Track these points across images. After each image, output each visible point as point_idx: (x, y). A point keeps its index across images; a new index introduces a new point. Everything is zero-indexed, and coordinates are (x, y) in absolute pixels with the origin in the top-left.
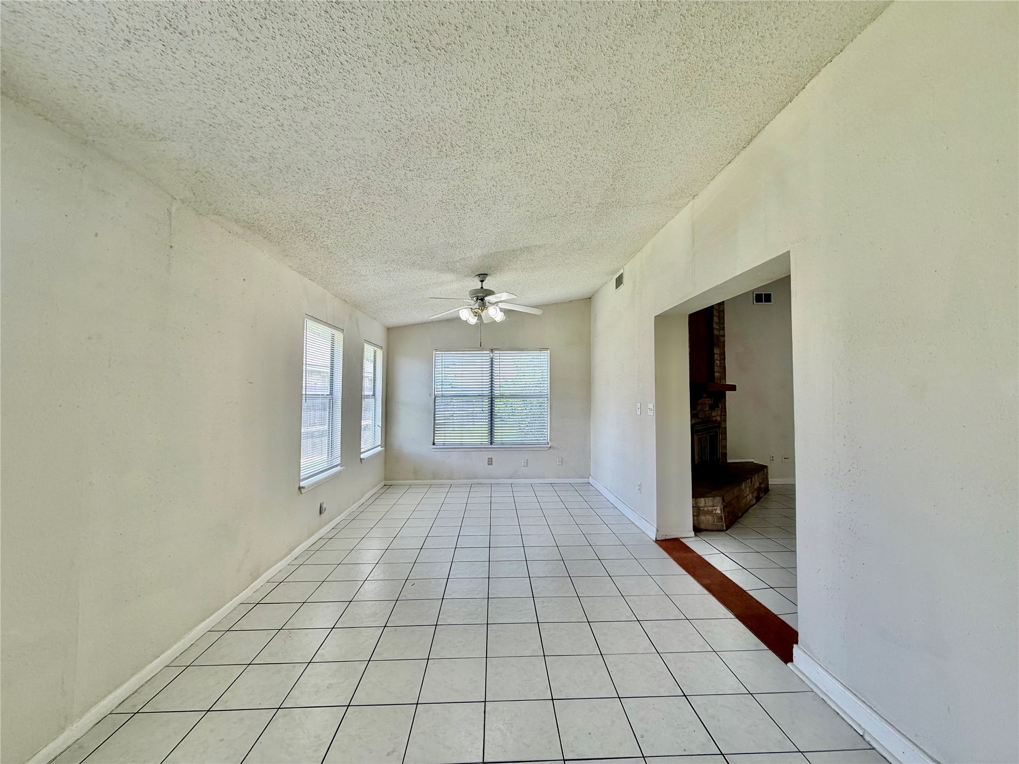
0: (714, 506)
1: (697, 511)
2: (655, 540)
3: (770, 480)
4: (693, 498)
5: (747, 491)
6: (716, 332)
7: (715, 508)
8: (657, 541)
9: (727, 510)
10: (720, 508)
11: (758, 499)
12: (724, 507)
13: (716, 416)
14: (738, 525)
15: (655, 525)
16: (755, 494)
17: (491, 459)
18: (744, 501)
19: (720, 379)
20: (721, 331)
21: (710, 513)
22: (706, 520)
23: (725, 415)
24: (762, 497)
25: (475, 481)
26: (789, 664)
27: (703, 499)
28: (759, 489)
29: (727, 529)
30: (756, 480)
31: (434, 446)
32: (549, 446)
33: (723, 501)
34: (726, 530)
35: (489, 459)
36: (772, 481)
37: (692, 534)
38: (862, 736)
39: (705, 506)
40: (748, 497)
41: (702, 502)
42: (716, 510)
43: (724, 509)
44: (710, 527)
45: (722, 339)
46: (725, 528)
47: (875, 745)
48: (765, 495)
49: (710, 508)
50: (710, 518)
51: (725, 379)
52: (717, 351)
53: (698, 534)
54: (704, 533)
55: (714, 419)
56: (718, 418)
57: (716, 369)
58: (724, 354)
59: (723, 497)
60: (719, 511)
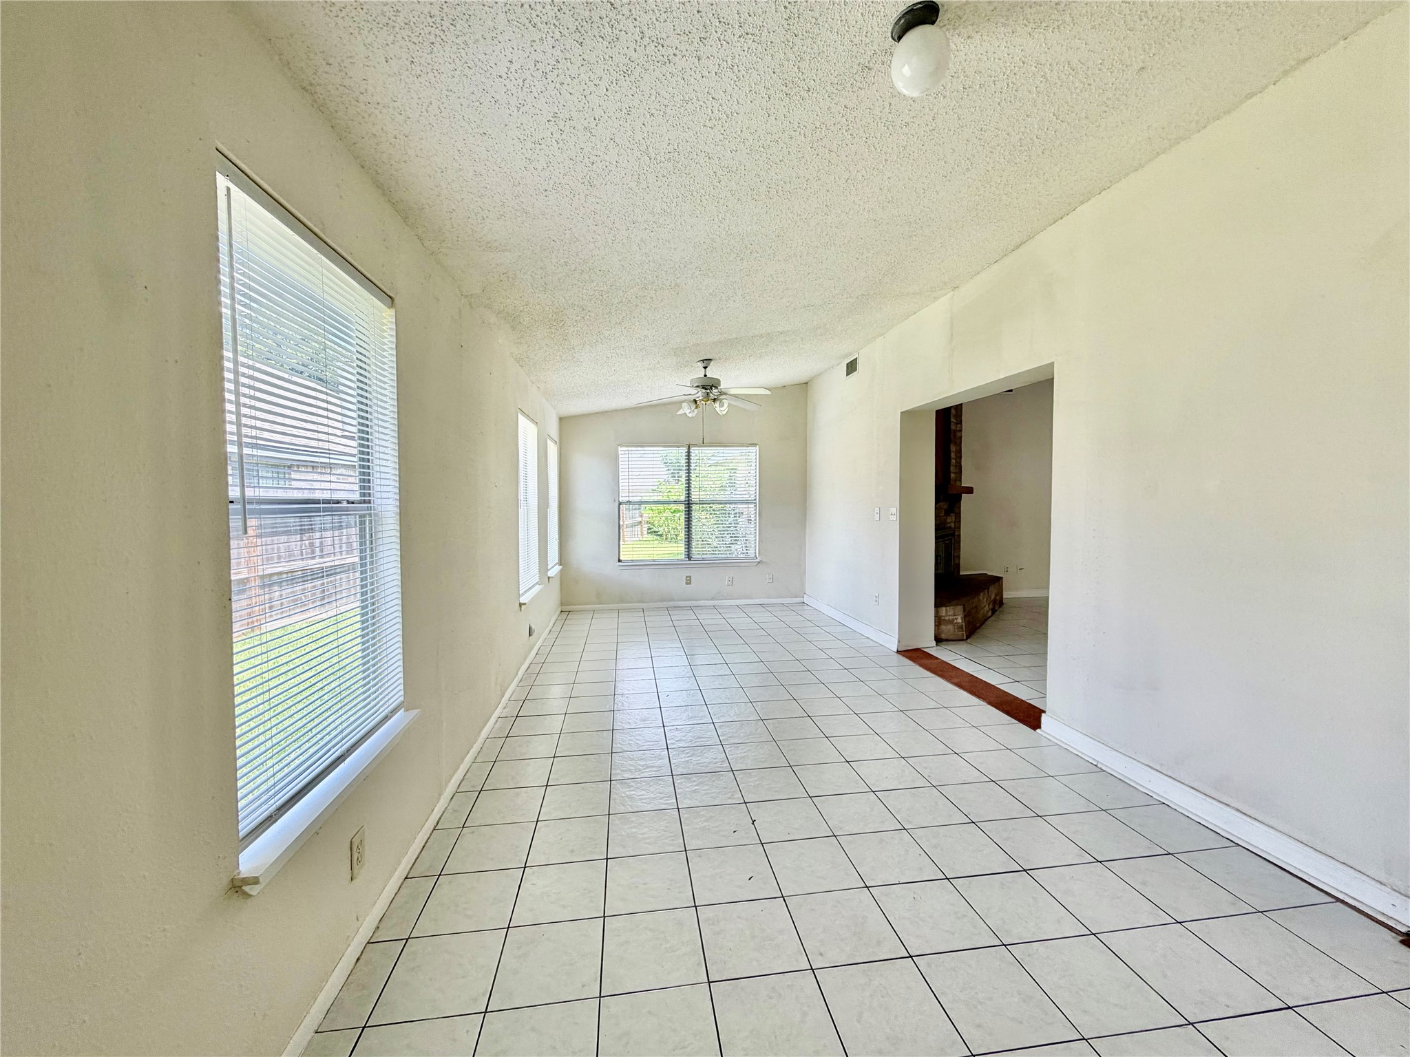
0: (955, 615)
1: (939, 621)
2: (896, 651)
3: (1004, 592)
4: (935, 607)
5: (984, 601)
6: (953, 427)
7: (956, 617)
8: (898, 652)
9: (967, 619)
10: (962, 618)
11: (994, 611)
12: (965, 616)
13: (950, 523)
14: (976, 636)
15: (897, 637)
16: (991, 606)
17: (690, 577)
18: (981, 612)
19: (955, 480)
20: (959, 426)
21: (951, 622)
22: (947, 630)
23: (960, 521)
24: (996, 611)
25: (672, 604)
26: (1038, 731)
27: (944, 609)
28: (995, 602)
29: (968, 637)
30: (993, 590)
31: (621, 564)
32: (758, 560)
33: (964, 611)
34: (967, 639)
35: (687, 577)
36: (1007, 595)
37: (934, 643)
38: (1096, 765)
39: (947, 615)
40: (985, 609)
41: (943, 611)
42: (956, 619)
43: (965, 617)
44: (951, 637)
45: (958, 434)
46: (965, 638)
47: (1104, 768)
48: (1000, 607)
49: (951, 618)
50: (950, 627)
51: (961, 481)
52: (953, 448)
53: (940, 644)
54: (944, 643)
55: (949, 525)
56: (953, 525)
57: (952, 469)
58: (960, 451)
59: (964, 605)
60: (960, 620)
